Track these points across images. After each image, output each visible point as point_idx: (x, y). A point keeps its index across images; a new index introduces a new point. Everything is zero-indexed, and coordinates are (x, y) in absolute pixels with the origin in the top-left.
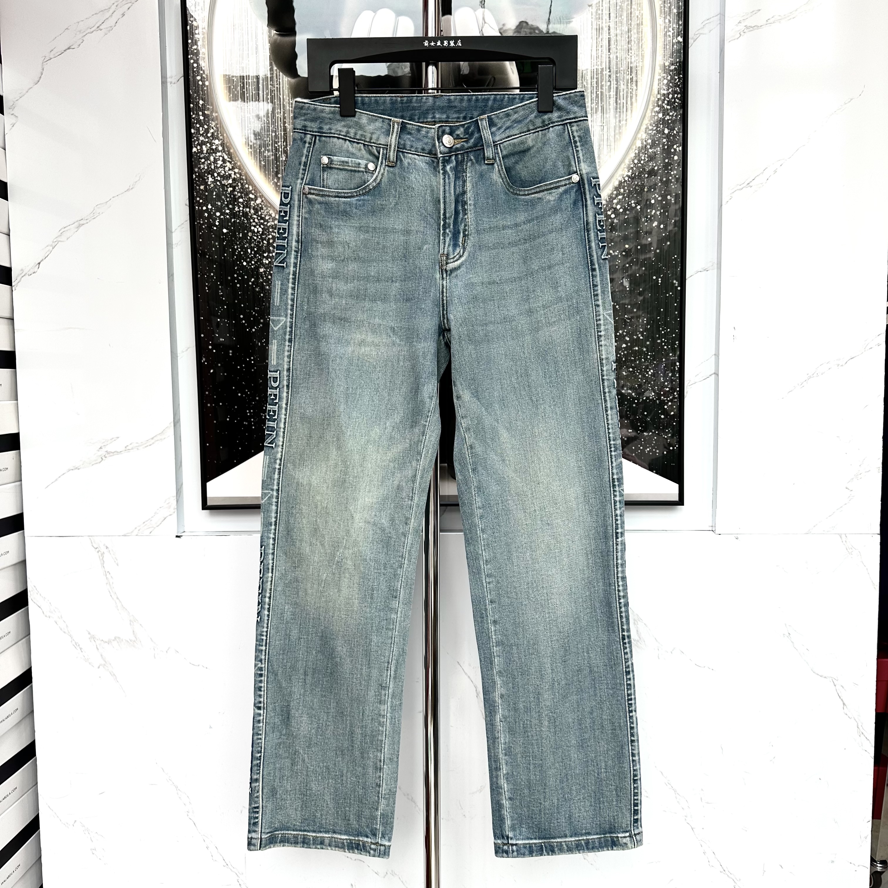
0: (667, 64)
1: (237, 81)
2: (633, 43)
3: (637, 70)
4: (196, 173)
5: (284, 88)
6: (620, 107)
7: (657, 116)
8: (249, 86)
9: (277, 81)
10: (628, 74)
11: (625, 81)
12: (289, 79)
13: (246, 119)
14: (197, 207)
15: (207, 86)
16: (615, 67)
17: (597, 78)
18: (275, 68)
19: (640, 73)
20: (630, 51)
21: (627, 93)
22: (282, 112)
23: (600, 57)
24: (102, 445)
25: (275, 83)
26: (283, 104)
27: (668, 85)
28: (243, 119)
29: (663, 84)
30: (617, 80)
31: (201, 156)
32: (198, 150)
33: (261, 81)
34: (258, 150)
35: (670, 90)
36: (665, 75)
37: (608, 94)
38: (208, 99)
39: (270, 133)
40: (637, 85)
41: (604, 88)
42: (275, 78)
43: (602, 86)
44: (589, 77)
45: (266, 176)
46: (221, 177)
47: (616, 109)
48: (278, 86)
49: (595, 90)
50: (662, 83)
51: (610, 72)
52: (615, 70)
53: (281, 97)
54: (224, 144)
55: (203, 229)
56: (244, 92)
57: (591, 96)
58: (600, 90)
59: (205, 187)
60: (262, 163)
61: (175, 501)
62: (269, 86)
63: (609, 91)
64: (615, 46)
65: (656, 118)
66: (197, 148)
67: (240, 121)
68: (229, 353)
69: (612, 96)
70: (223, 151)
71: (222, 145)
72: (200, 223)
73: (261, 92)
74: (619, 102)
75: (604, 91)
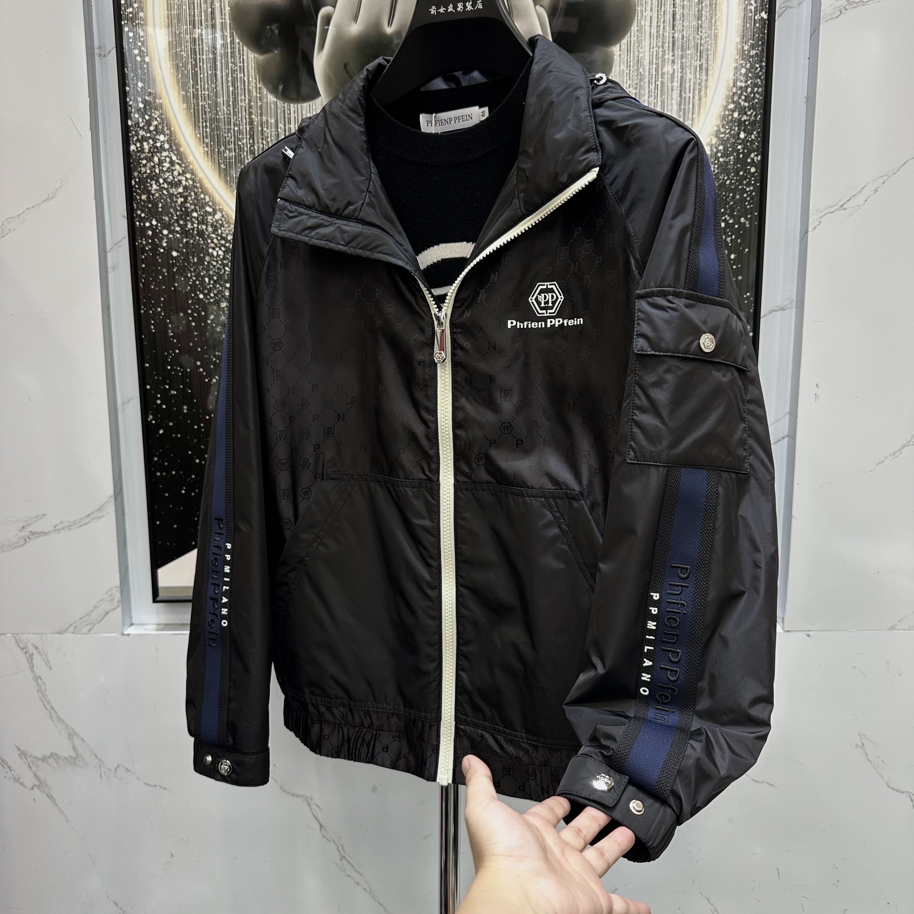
0: (746, 48)
1: (187, 58)
2: (704, 18)
3: (708, 55)
4: (135, 178)
5: (250, 68)
6: (685, 102)
7: (732, 115)
8: (203, 64)
9: (240, 58)
10: (697, 60)
11: (692, 68)
12: (256, 55)
13: (200, 108)
14: (138, 223)
15: (148, 63)
16: (680, 50)
17: (657, 64)
18: (237, 40)
19: (712, 58)
20: (700, 29)
21: (695, 84)
22: (247, 100)
23: (661, 36)
24: (25, 524)
25: (238, 61)
26: (249, 89)
27: (746, 75)
28: (196, 108)
29: (741, 73)
30: (682, 67)
31: (142, 156)
32: (137, 148)
33: (219, 58)
34: (217, 150)
35: (749, 83)
36: (742, 62)
37: (670, 85)
38: (149, 80)
39: (232, 127)
40: (707, 75)
41: (666, 77)
42: (237, 54)
43: (663, 74)
44: (646, 62)
45: (227, 184)
46: (169, 183)
47: (680, 105)
48: (242, 65)
49: (654, 80)
50: (739, 73)
51: (673, 55)
52: (680, 53)
53: (246, 79)
54: (171, 140)
55: (146, 251)
56: (197, 71)
57: (649, 87)
58: (660, 80)
59: (148, 197)
60: (222, 166)
61: (120, 592)
62: (230, 65)
63: (672, 82)
64: (681, 22)
65: (730, 117)
66: (135, 145)
67: (192, 111)
68: (183, 409)
69: (675, 88)
70: (171, 149)
71: (169, 141)
72: (141, 243)
73: (219, 73)
74: (684, 95)
75: (666, 81)
